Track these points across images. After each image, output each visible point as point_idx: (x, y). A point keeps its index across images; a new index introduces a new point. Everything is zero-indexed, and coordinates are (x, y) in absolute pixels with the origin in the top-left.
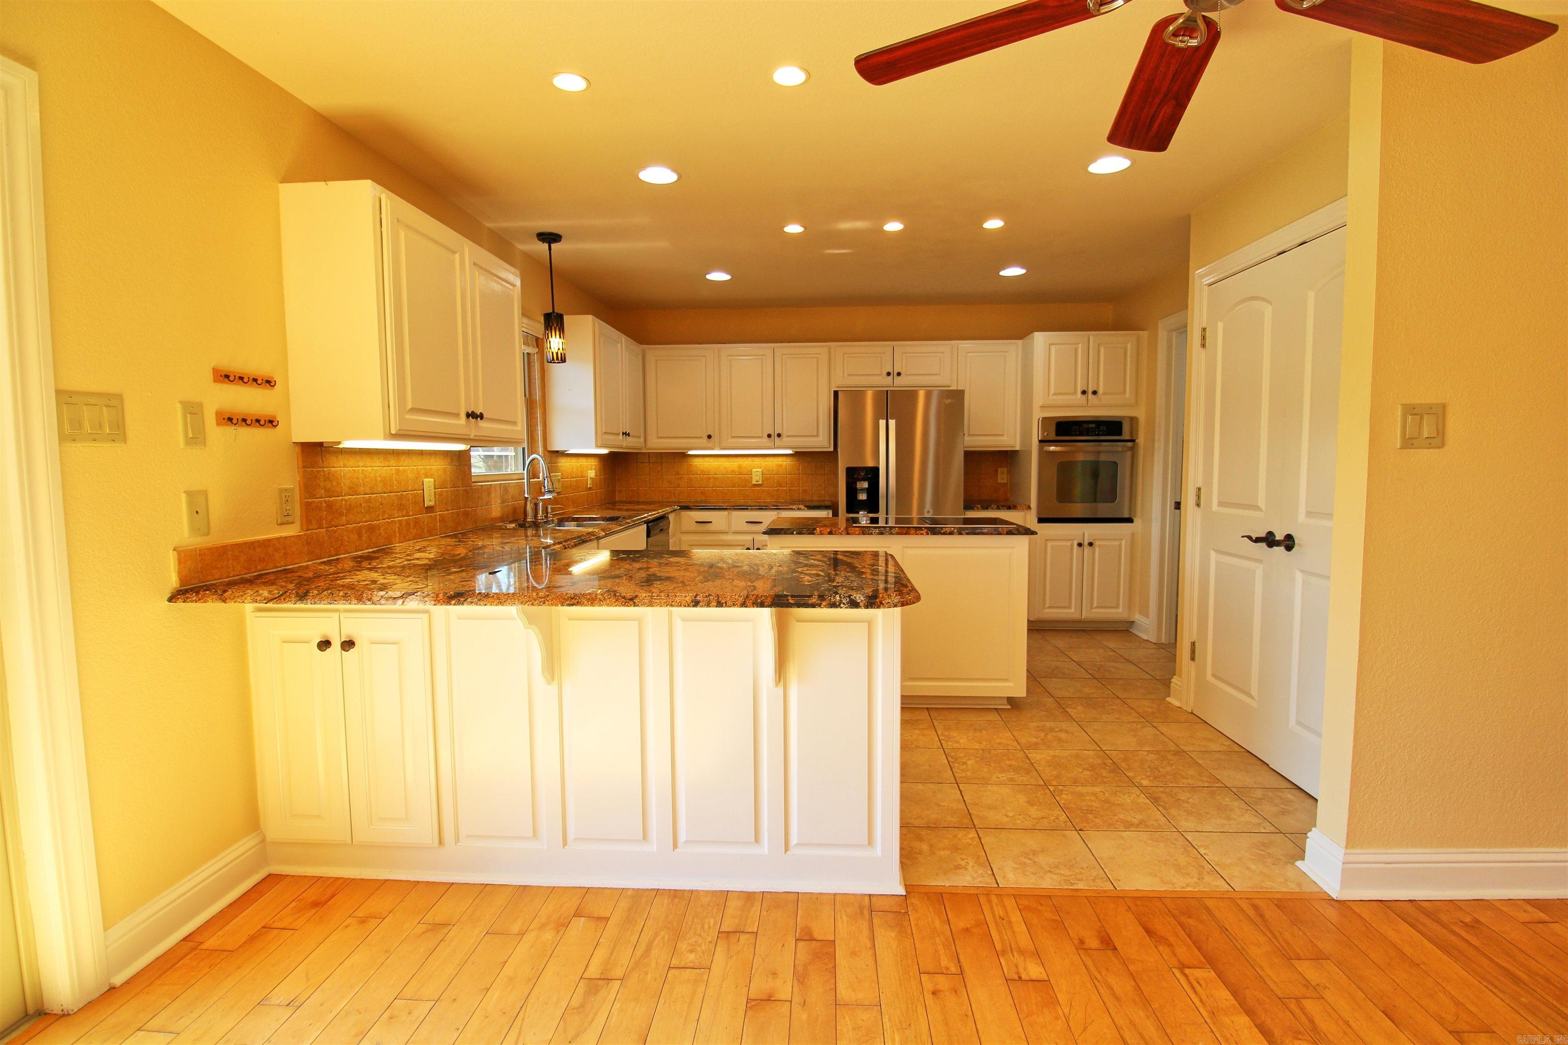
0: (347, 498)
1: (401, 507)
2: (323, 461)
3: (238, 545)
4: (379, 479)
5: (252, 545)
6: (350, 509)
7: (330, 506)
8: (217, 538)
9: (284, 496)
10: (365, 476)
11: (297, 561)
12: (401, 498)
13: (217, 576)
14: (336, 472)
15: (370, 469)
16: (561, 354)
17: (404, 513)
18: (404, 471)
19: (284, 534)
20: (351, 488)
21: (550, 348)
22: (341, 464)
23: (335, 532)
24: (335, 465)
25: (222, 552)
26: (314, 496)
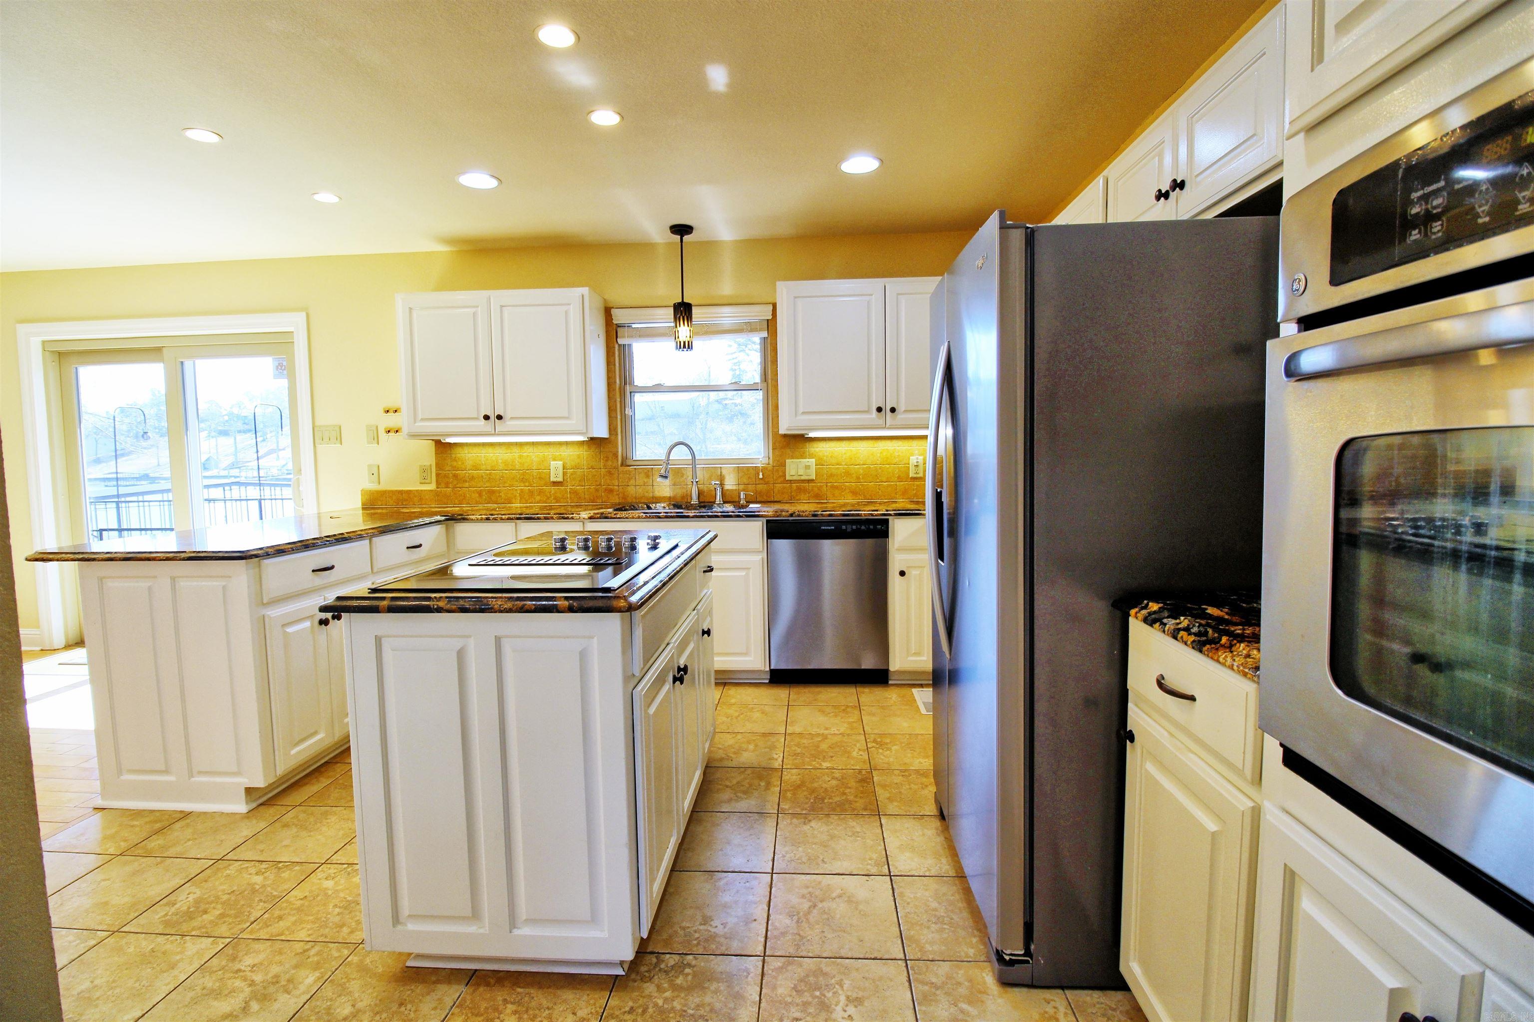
0: (470, 472)
1: (523, 480)
2: (450, 450)
3: (392, 491)
4: (500, 461)
5: (401, 492)
6: (472, 478)
7: (455, 476)
8: (385, 486)
9: (424, 470)
10: (487, 460)
11: (430, 503)
12: (523, 474)
13: (381, 503)
14: (461, 456)
15: (492, 455)
16: (688, 342)
17: (527, 484)
18: (528, 456)
19: (423, 489)
20: (473, 466)
21: (678, 337)
22: (466, 452)
23: (460, 491)
24: (461, 452)
25: (384, 493)
26: (443, 470)
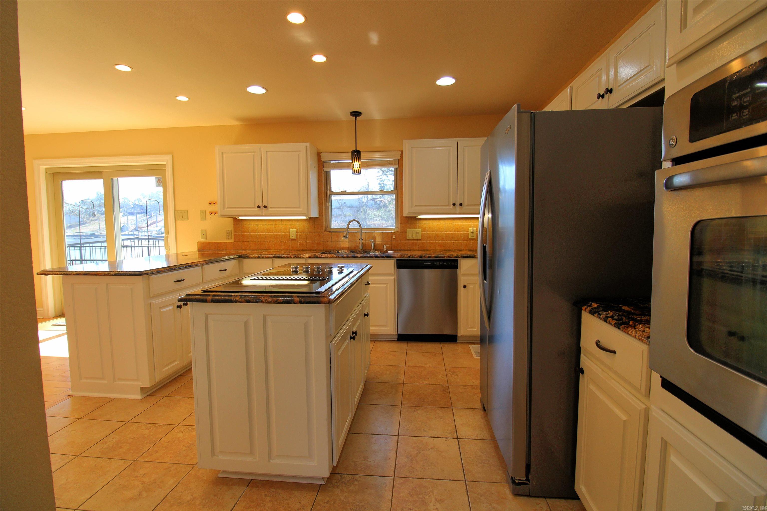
0: (250, 234)
1: (276, 238)
2: (241, 223)
3: (212, 243)
4: (265, 228)
5: (217, 243)
6: (252, 237)
7: (243, 236)
8: (208, 241)
9: (228, 233)
10: (259, 228)
11: (231, 249)
12: (276, 235)
13: (207, 249)
14: (246, 226)
15: (261, 225)
16: (359, 170)
17: (278, 240)
18: (279, 226)
19: (227, 242)
20: (252, 231)
21: (354, 168)
22: (249, 224)
23: (245, 243)
24: (246, 224)
25: (208, 244)
26: (237, 232)
